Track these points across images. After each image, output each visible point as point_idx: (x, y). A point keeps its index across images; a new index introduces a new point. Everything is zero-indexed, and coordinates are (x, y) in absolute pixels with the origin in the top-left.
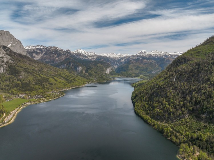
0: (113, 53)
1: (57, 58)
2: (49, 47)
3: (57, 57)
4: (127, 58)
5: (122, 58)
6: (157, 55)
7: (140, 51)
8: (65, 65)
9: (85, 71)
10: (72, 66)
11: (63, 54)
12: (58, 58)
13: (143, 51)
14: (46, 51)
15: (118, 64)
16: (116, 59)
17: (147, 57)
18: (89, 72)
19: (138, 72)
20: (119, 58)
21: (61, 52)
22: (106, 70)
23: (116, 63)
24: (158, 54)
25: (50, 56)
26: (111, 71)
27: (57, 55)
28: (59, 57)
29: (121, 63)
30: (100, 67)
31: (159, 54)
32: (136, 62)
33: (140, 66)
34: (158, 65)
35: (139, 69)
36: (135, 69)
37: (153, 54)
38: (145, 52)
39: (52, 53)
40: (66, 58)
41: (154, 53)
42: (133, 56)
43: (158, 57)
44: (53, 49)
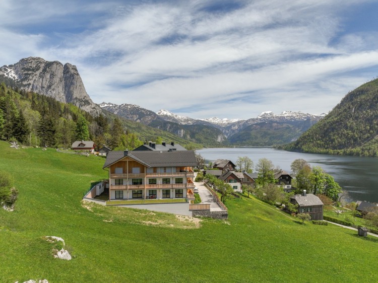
0: (215, 118)
1: (138, 121)
2: (122, 105)
3: (138, 119)
4: (243, 123)
5: (234, 124)
6: (294, 117)
7: (263, 113)
8: (159, 127)
9: (190, 136)
10: (170, 128)
11: (147, 115)
12: (140, 120)
13: (268, 112)
14: (118, 110)
15: (228, 134)
16: (223, 126)
17: (277, 120)
18: (196, 137)
19: (267, 141)
20: (228, 124)
21: (143, 111)
22: (217, 138)
23: (225, 132)
24: (294, 115)
25: (128, 118)
26: (223, 140)
27: (137, 116)
28: (142, 119)
29: (233, 131)
30: (208, 132)
31: (297, 116)
32: (261, 127)
33: (270, 132)
34: (300, 130)
35: (269, 136)
36: (262, 137)
37: (285, 115)
38: (270, 114)
39: (131, 113)
40: (153, 121)
41: (287, 115)
42: (253, 120)
43: (295, 120)
44: (129, 107)
